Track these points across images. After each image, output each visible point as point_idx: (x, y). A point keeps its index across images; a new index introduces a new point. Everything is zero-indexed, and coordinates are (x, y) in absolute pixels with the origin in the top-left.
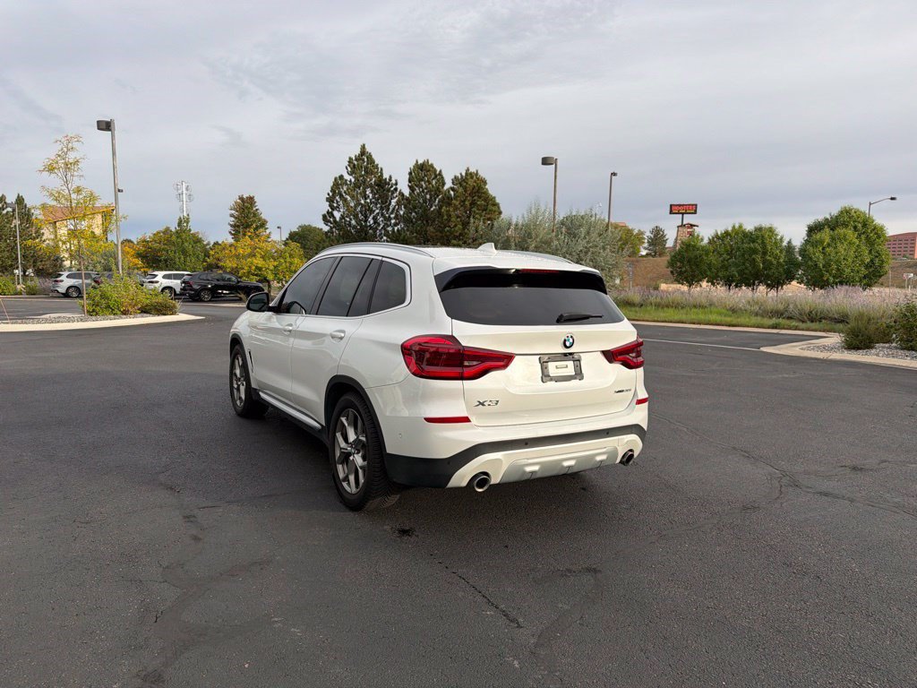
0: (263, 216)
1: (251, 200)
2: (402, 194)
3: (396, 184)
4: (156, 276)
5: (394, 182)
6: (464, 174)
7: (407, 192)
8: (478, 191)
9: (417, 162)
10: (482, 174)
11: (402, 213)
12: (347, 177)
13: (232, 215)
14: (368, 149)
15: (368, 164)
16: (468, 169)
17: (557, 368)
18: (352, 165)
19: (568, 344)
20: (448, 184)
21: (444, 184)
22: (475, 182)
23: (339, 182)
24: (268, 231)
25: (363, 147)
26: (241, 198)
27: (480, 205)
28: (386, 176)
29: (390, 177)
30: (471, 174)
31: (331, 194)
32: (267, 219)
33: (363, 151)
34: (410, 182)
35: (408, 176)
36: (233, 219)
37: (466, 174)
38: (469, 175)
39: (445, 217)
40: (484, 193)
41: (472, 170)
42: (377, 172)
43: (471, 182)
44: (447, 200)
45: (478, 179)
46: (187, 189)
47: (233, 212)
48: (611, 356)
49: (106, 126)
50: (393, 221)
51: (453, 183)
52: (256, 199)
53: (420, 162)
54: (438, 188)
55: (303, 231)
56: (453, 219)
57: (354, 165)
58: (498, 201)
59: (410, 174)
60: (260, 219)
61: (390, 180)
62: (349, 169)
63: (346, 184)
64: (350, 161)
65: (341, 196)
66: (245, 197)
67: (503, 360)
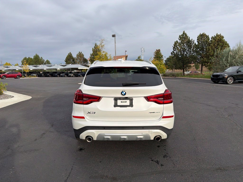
0: (162, 54)
1: (159, 50)
2: (195, 44)
3: (194, 41)
4: (130, 71)
5: (193, 41)
6: (216, 36)
7: (197, 44)
8: (220, 40)
9: (200, 34)
10: (222, 35)
11: (194, 50)
12: (179, 41)
13: (154, 55)
14: (185, 32)
15: (185, 36)
16: (217, 34)
17: (121, 102)
18: (180, 37)
19: (123, 94)
20: (210, 39)
21: (209, 39)
22: (219, 37)
23: (176, 43)
24: (163, 58)
25: (184, 32)
26: (157, 50)
27: (221, 45)
28: (191, 39)
29: (192, 39)
30: (218, 35)
31: (174, 46)
32: (163, 55)
33: (184, 33)
34: (197, 40)
35: (197, 38)
36: (154, 56)
37: (216, 35)
38: (217, 35)
39: (208, 50)
40: (222, 41)
41: (219, 34)
42: (188, 38)
43: (218, 38)
44: (209, 44)
45: (221, 36)
46: (143, 49)
47: (154, 54)
48: (148, 99)
49: (114, 36)
50: (192, 52)
51: (211, 39)
52: (160, 50)
53: (201, 33)
54: (207, 41)
55: (170, 57)
56: (210, 50)
57: (181, 37)
58: (228, 43)
59: (198, 38)
60: (161, 55)
61: (192, 40)
62: (179, 39)
63: (178, 43)
64: (180, 36)
65: (176, 47)
66: (158, 50)
67: (97, 99)
